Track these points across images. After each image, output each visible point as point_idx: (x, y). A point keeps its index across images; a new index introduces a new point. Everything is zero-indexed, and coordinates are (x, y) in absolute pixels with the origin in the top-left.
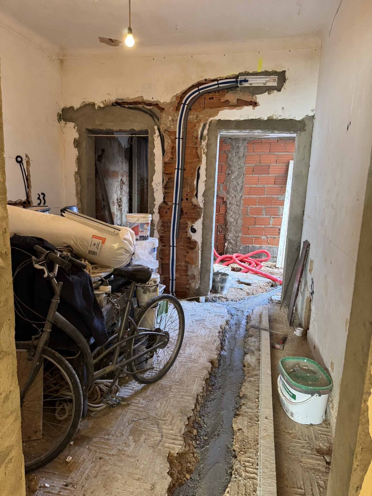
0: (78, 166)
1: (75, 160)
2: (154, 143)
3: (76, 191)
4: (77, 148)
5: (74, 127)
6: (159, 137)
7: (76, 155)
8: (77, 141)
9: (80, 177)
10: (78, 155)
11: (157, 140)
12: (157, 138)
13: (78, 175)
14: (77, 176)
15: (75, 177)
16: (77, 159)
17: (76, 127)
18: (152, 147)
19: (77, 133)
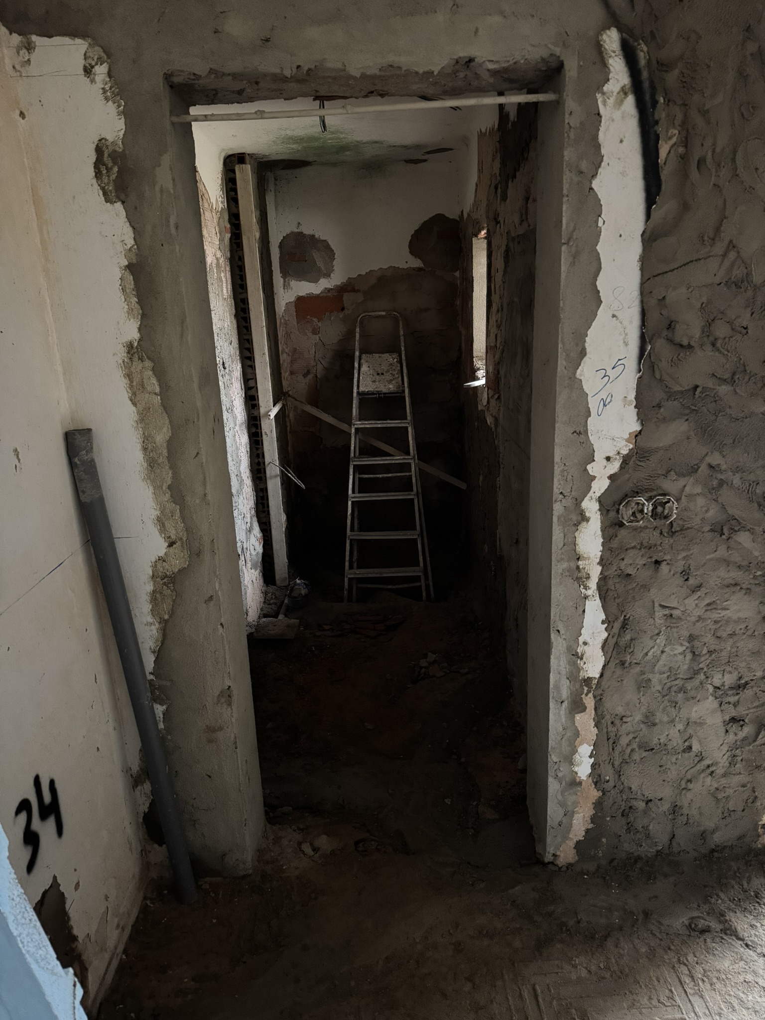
0: (137, 310)
1: (118, 274)
2: (596, 137)
3: (145, 449)
4: (119, 206)
5: (88, 71)
6: (630, 101)
7: (120, 248)
8: (114, 156)
9: (160, 373)
10: (130, 242)
11: (617, 114)
12: (620, 103)
13: (148, 364)
14: (137, 366)
15: (129, 376)
16: (130, 267)
17: (101, 71)
18: (584, 165)
19: (111, 107)
